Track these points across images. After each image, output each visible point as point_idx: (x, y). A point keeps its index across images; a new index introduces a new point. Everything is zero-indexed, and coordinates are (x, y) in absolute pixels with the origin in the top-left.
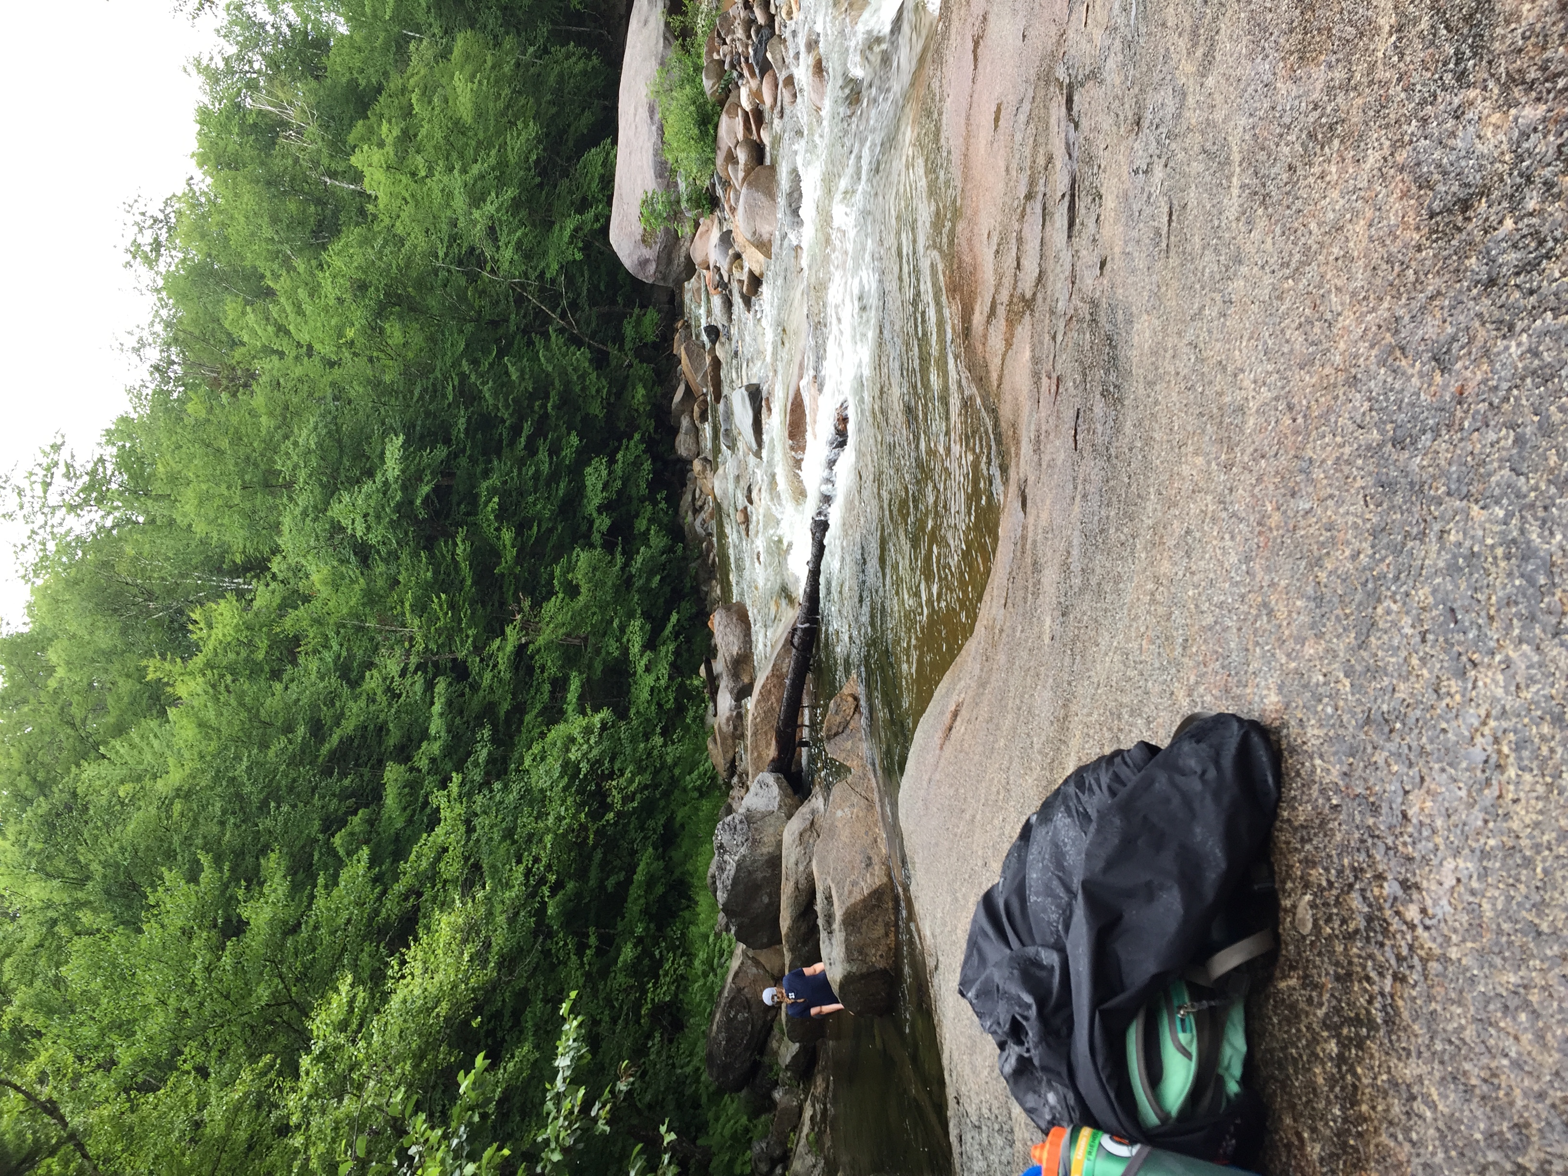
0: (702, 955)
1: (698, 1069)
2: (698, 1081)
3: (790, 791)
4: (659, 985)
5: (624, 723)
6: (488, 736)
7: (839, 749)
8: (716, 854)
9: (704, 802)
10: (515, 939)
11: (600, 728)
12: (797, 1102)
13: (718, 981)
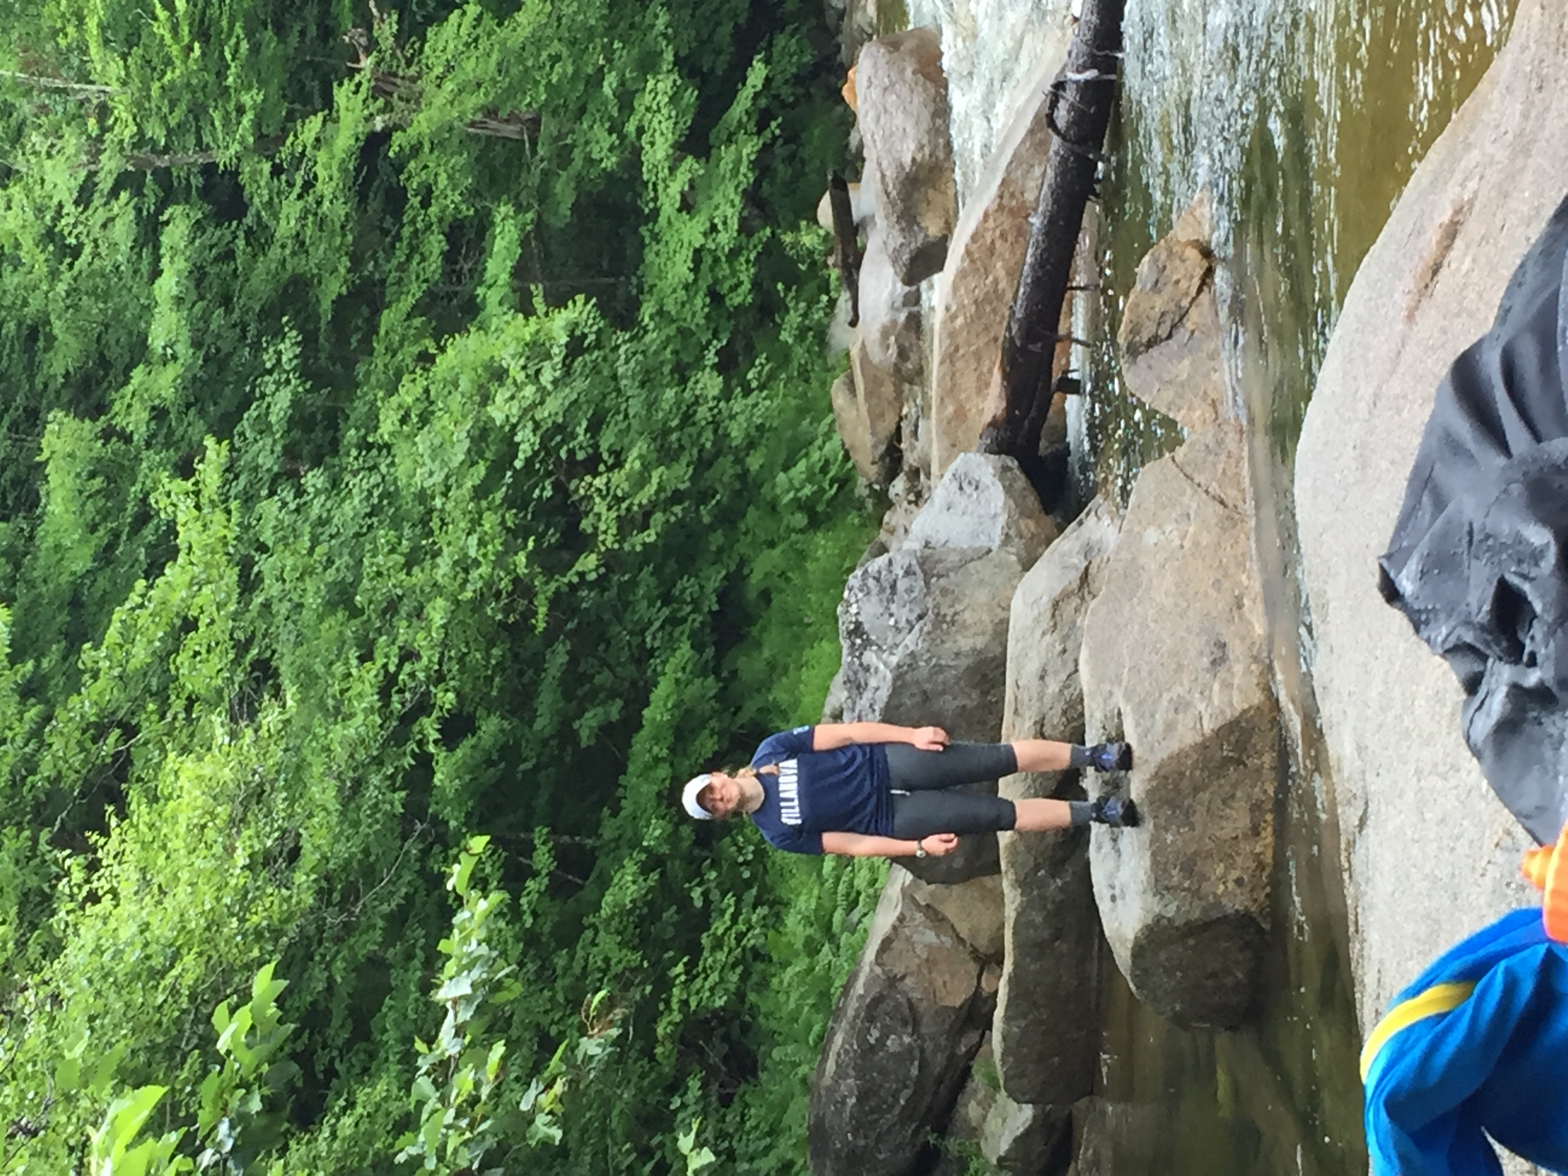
4: (700, 969)
5: (627, 336)
6: (290, 360)
7: (1159, 378)
8: (845, 651)
9: (820, 539)
10: (358, 840)
11: (567, 345)
13: (842, 963)
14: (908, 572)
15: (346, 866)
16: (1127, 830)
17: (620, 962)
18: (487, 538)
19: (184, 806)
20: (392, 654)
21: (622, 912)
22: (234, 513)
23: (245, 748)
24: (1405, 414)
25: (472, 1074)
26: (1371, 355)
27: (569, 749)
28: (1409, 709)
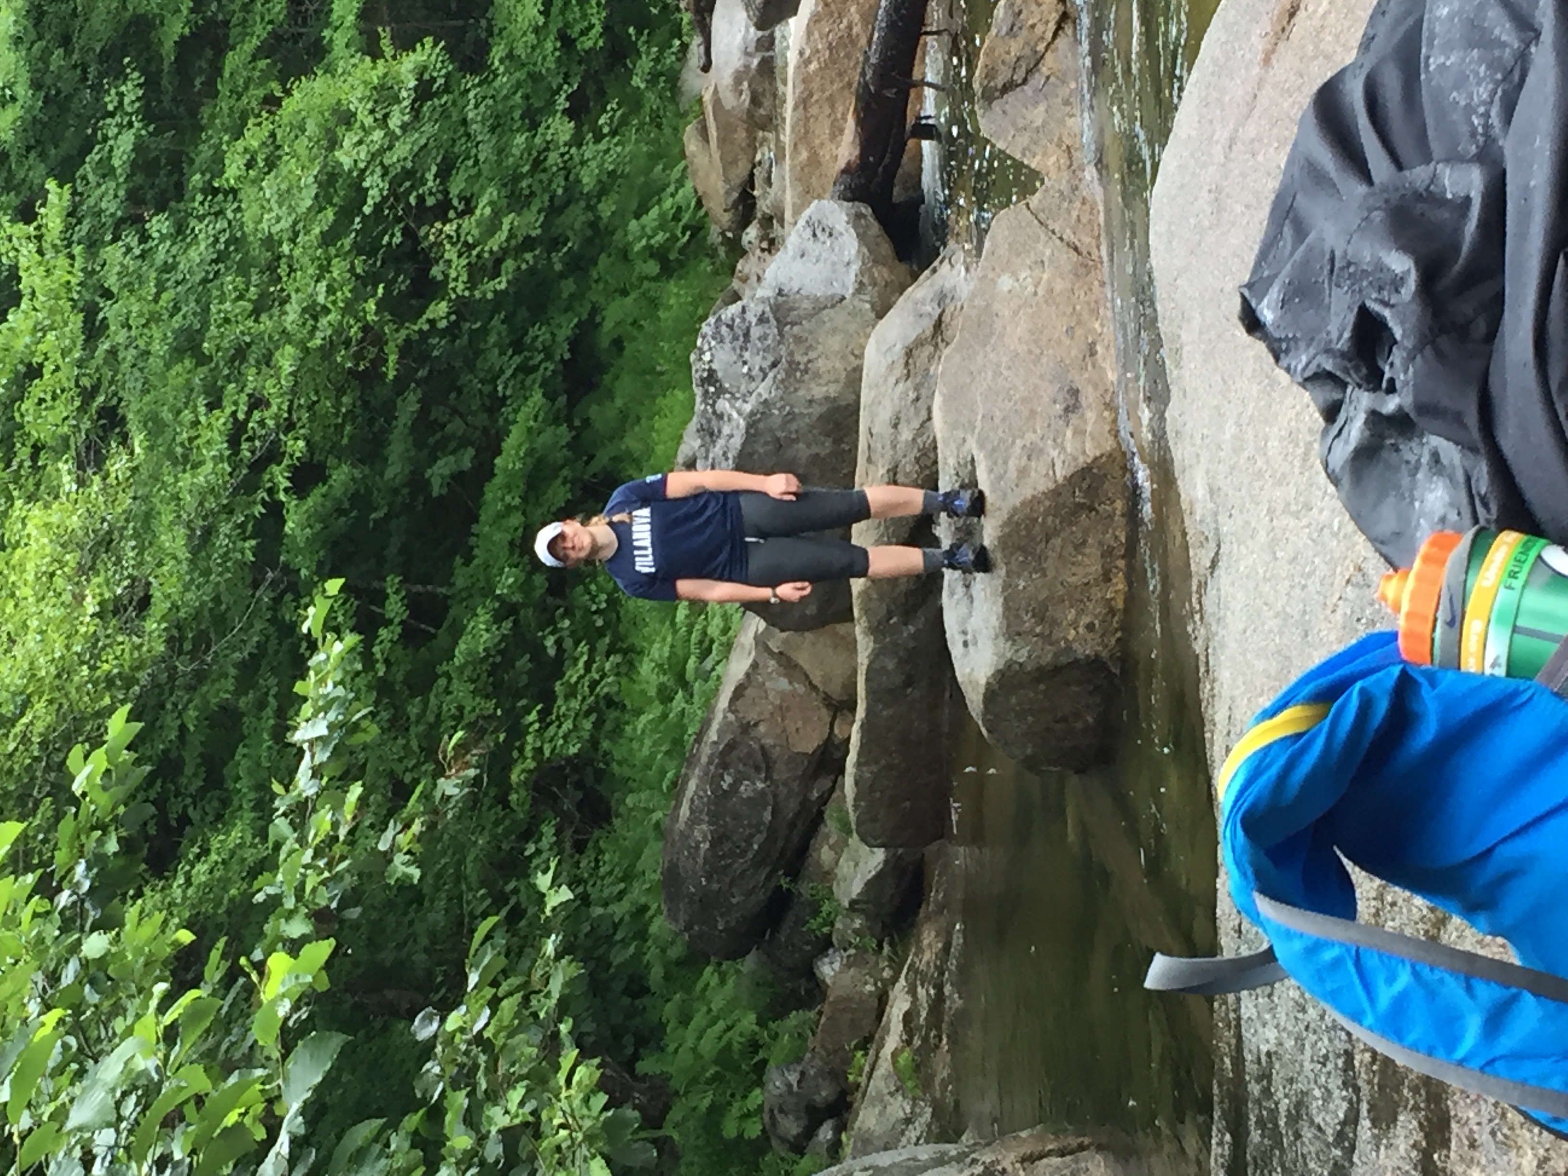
0: (659, 651)
1: (643, 909)
2: (642, 935)
3: (886, 248)
4: (554, 717)
5: (477, 81)
6: (133, 102)
7: (1014, 124)
8: (698, 399)
9: (672, 287)
10: (208, 588)
11: (416, 89)
12: (875, 984)
13: (696, 710)
14: (762, 320)
15: (197, 616)
16: (979, 576)
17: (474, 709)
18: (336, 285)
19: (31, 554)
20: (241, 402)
21: (474, 661)
22: (78, 258)
23: (93, 496)
24: (1260, 158)
25: (330, 815)
26: (1227, 99)
27: (421, 498)
28: (1263, 451)
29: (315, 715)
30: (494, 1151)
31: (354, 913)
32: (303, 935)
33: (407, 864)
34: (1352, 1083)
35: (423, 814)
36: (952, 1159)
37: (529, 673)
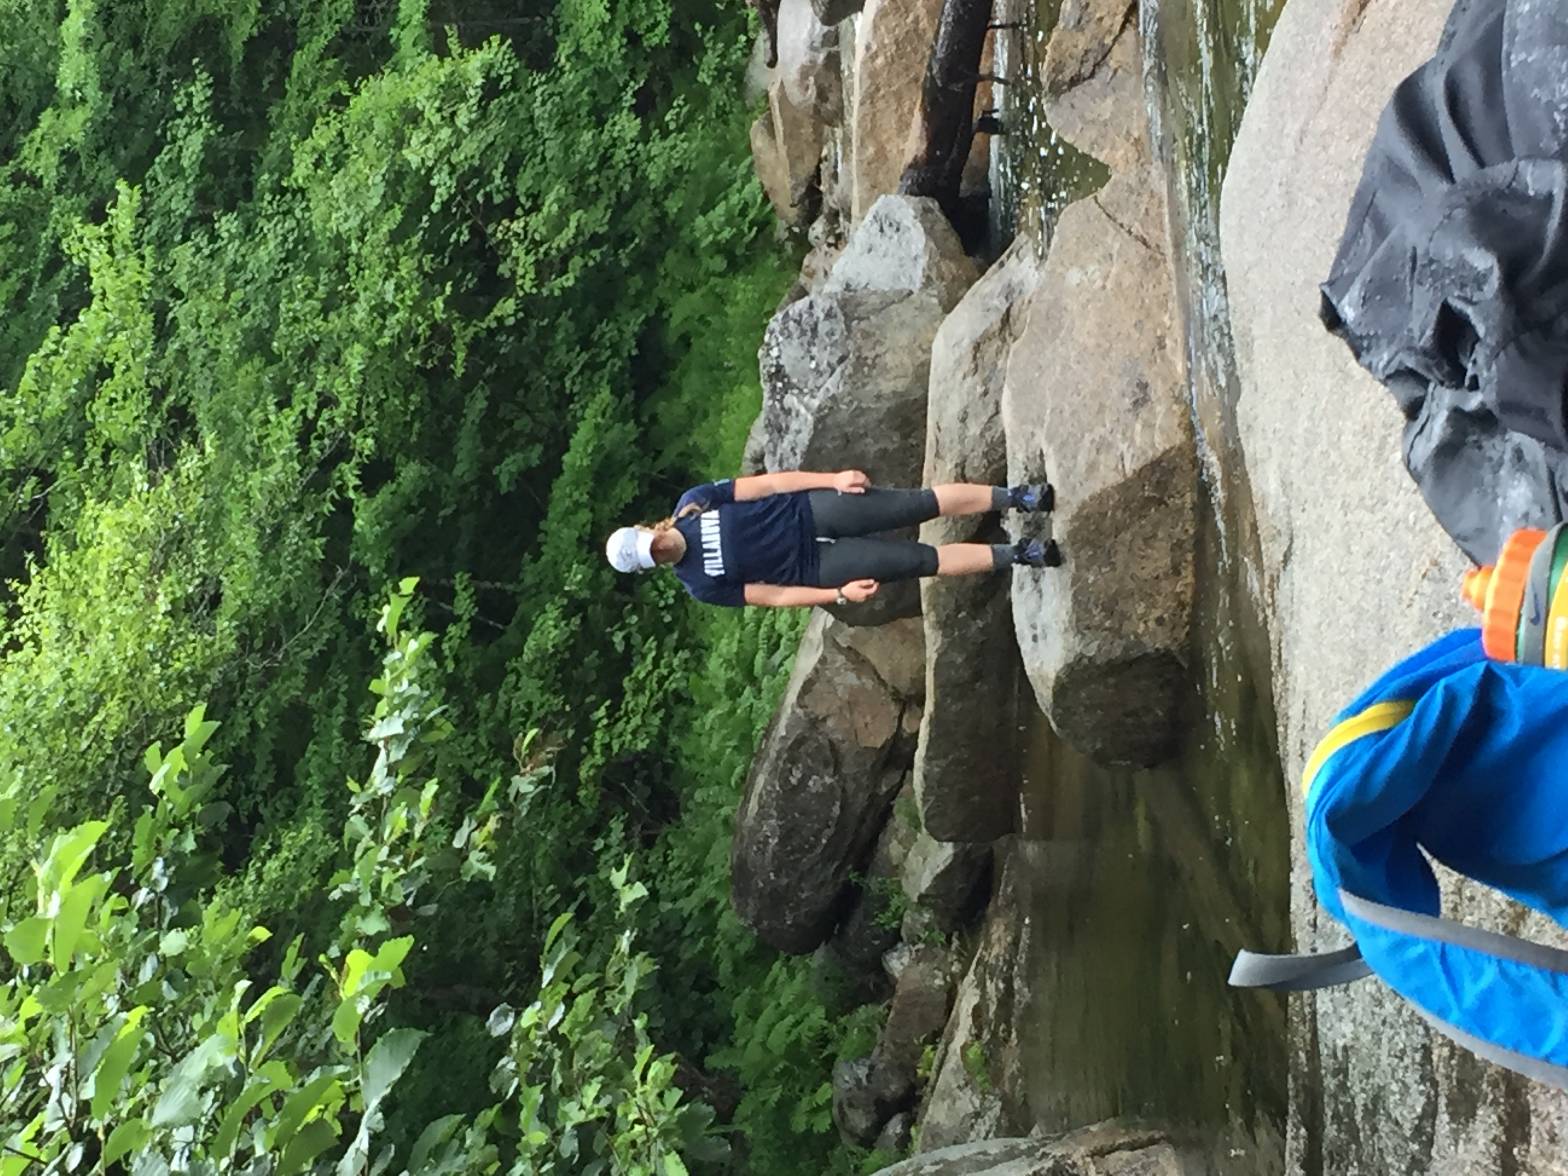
0: (727, 646)
1: (711, 904)
2: (711, 929)
3: (953, 243)
4: (622, 713)
5: (543, 78)
6: (202, 102)
7: (1082, 117)
8: (766, 395)
9: (740, 282)
10: (278, 586)
11: (483, 87)
12: (945, 979)
13: (764, 705)
14: (829, 315)
15: (267, 613)
16: (1049, 570)
17: (542, 706)
18: (404, 283)
19: (103, 554)
20: (310, 400)
21: (542, 656)
22: (147, 258)
23: (165, 495)
24: (1332, 151)
25: (405, 813)
26: (1298, 92)
27: (490, 495)
28: (1336, 444)
29: (390, 713)
30: (569, 1146)
31: (430, 909)
32: (379, 933)
33: (482, 861)
34: (1428, 1078)
35: (497, 811)
36: (1022, 1153)
37: (598, 669)
